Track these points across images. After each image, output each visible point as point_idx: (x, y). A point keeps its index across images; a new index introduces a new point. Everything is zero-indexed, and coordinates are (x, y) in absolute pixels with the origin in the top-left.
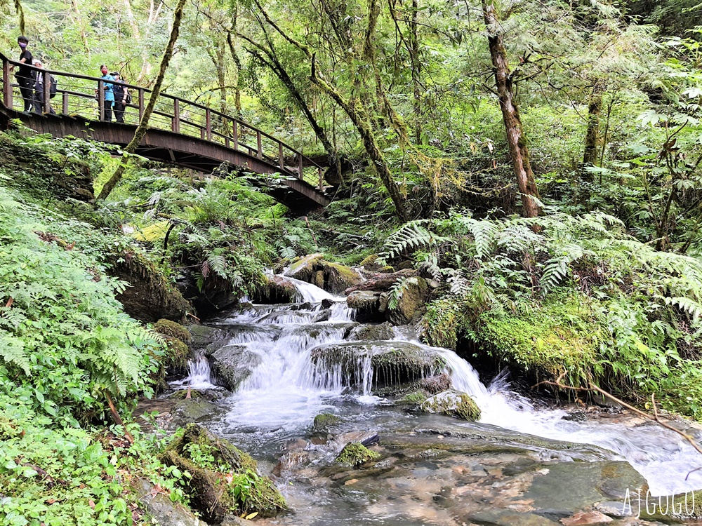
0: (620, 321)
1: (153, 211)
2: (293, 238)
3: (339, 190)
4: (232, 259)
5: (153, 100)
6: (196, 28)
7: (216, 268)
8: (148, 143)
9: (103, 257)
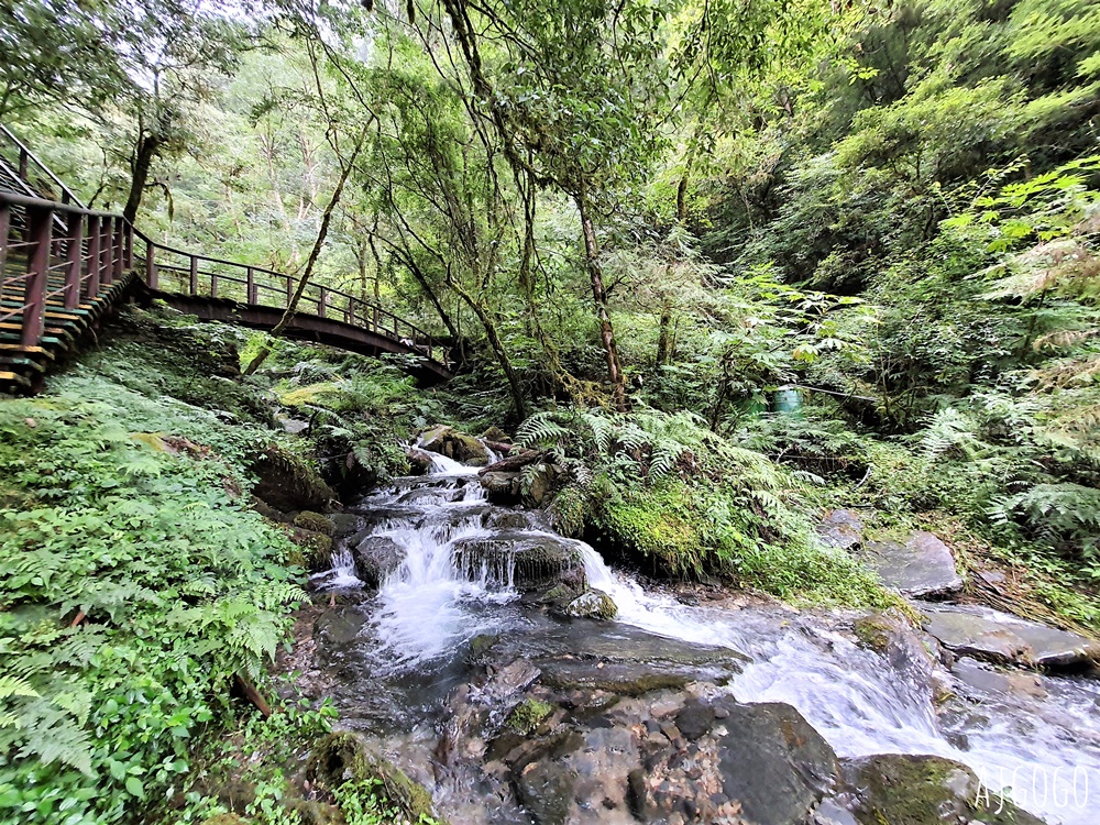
0: (717, 510)
1: (298, 378)
2: (424, 409)
3: (462, 366)
4: (377, 450)
5: (301, 288)
6: (341, 229)
7: (362, 461)
8: (295, 324)
9: (243, 455)
